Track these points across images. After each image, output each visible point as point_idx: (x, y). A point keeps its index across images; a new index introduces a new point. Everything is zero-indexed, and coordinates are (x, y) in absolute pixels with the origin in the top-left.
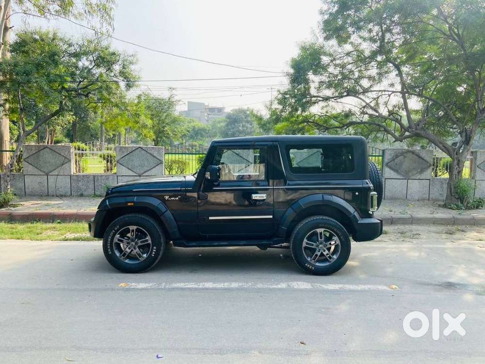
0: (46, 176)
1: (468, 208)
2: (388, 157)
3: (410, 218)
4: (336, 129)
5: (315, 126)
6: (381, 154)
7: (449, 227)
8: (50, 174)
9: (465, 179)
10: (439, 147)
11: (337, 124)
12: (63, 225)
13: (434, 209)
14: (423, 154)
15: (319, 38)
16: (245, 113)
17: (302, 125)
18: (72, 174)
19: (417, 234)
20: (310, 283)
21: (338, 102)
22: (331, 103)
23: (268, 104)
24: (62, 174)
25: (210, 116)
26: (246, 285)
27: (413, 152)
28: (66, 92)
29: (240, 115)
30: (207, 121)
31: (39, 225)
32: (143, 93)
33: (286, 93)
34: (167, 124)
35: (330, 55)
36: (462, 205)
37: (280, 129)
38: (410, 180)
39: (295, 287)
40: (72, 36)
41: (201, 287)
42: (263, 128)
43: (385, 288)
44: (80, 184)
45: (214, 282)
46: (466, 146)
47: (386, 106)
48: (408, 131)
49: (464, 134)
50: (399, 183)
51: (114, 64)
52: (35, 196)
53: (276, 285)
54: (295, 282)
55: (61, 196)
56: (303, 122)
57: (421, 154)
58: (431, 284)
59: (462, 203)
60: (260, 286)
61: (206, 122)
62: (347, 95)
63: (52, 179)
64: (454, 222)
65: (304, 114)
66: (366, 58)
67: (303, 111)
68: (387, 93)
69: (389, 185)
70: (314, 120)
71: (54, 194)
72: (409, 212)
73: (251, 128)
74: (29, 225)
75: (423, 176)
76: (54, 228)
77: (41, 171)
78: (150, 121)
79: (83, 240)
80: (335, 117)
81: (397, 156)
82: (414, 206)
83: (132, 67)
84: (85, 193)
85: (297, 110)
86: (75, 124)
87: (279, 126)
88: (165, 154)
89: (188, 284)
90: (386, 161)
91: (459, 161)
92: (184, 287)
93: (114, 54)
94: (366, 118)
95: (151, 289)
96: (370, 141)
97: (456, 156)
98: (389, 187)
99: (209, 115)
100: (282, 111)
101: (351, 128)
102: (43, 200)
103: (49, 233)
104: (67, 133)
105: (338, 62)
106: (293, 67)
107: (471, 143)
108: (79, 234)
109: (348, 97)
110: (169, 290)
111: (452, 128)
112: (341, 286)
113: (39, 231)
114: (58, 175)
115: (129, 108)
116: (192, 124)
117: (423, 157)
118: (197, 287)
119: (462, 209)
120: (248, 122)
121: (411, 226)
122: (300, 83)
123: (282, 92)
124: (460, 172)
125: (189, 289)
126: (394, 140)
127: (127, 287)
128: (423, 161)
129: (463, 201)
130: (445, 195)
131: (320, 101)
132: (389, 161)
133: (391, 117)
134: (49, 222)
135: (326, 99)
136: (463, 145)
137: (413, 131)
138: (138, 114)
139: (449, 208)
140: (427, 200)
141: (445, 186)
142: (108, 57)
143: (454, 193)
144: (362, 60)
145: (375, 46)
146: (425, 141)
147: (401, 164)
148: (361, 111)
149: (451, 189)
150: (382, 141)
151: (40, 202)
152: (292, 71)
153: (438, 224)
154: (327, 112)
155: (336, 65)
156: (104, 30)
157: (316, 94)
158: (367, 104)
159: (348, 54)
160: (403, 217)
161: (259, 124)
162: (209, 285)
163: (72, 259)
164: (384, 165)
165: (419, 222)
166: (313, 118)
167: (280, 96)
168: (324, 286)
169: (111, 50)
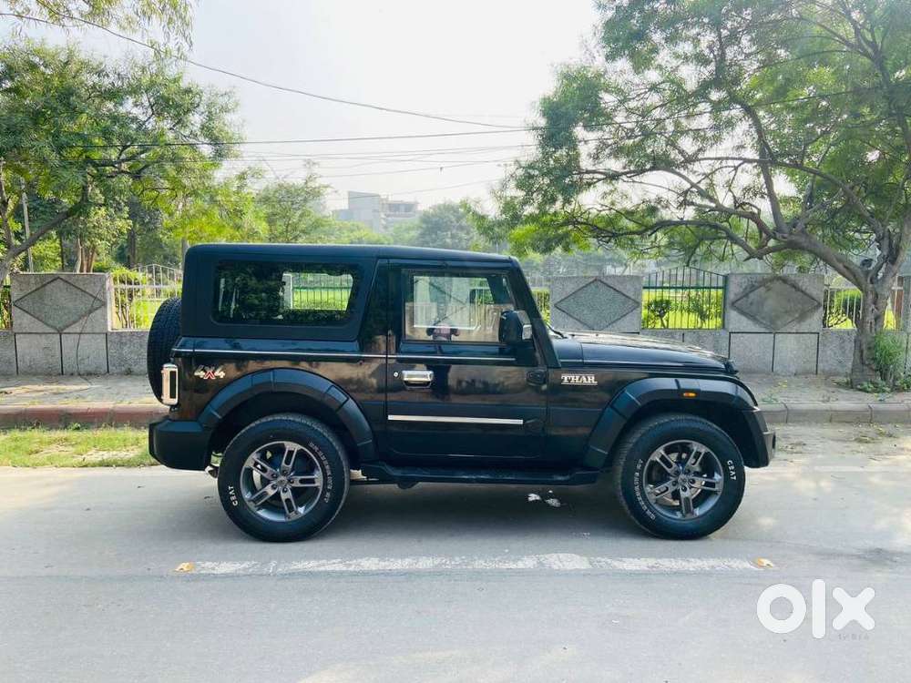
0: (58, 336)
1: (897, 389)
2: (734, 290)
3: (784, 411)
4: (630, 236)
5: (591, 231)
6: (721, 284)
7: (863, 429)
8: (65, 331)
9: (889, 332)
10: (836, 269)
11: (631, 226)
12: (86, 434)
13: (828, 391)
14: (805, 283)
15: (596, 54)
16: (457, 212)
17: (565, 229)
18: (110, 330)
19: (798, 444)
20: (585, 555)
21: (634, 182)
22: (621, 185)
23: (497, 188)
24: (88, 330)
25: (390, 219)
26: (450, 564)
27: (784, 280)
28: (93, 166)
29: (446, 215)
30: (386, 227)
31: (36, 435)
32: (250, 169)
33: (531, 166)
34: (303, 232)
35: (619, 91)
36: (884, 383)
37: (521, 237)
38: (780, 335)
39: (555, 567)
40: (105, 57)
41: (351, 569)
42: (487, 235)
43: (747, 565)
44: (126, 349)
45: (382, 558)
46: (890, 265)
47: (730, 190)
48: (775, 238)
49: (886, 242)
50: (757, 341)
51: (189, 110)
52: (35, 375)
53: (515, 561)
54: (555, 556)
55: (88, 375)
56: (567, 223)
57: (800, 284)
58: (840, 555)
59: (884, 378)
60: (480, 564)
61: (383, 230)
62: (652, 169)
63: (69, 341)
64: (869, 417)
65: (569, 209)
66: (689, 96)
67: (567, 201)
68: (730, 163)
69: (738, 346)
70: (587, 220)
71: (75, 370)
72: (781, 400)
73: (468, 240)
74: (16, 433)
75: (804, 327)
76: (66, 439)
77: (48, 325)
78: (264, 223)
79: (119, 466)
80: (629, 214)
81: (753, 288)
82: (789, 385)
83: (228, 117)
84: (135, 368)
85: (553, 200)
86: (133, 236)
87: (520, 231)
88: (294, 288)
89: (324, 561)
90: (731, 297)
91: (877, 295)
92: (316, 569)
93: (188, 91)
94: (689, 213)
95: (245, 575)
96: (699, 258)
97: (871, 286)
98: (737, 349)
99: (388, 216)
100: (525, 202)
101: (659, 234)
102: (51, 383)
103: (54, 450)
104: (120, 254)
105: (632, 104)
106: (544, 114)
107: (900, 259)
108: (115, 453)
109: (654, 172)
110: (284, 576)
111: (858, 231)
112: (652, 562)
113: (35, 447)
114: (81, 333)
115: (219, 198)
116: (357, 234)
117: (804, 288)
118: (345, 569)
119: (884, 391)
120: (461, 228)
121: (785, 428)
122: (558, 146)
123: (523, 164)
124: (879, 318)
125: (328, 574)
126: (747, 255)
127: (193, 572)
128: (805, 297)
129: (885, 375)
130: (850, 365)
131: (599, 180)
132: (738, 297)
133: (740, 209)
134: (57, 428)
135: (612, 177)
136: (884, 266)
137: (784, 238)
138: (241, 211)
139: (860, 390)
140: (813, 374)
141: (850, 346)
142: (177, 99)
143: (868, 359)
144: (682, 99)
145: (707, 71)
146: (807, 258)
147: (761, 303)
148: (682, 199)
149: (862, 352)
150: (722, 259)
151: (42, 387)
152: (542, 122)
153: (840, 422)
154: (613, 204)
155: (630, 111)
156: (172, 45)
157: (591, 168)
158: (693, 185)
159: (654, 88)
160: (769, 410)
161: (479, 228)
162: (370, 564)
163: (88, 507)
164: (728, 306)
165: (801, 419)
166: (585, 216)
167: (520, 172)
168: (616, 563)
169: (184, 84)
